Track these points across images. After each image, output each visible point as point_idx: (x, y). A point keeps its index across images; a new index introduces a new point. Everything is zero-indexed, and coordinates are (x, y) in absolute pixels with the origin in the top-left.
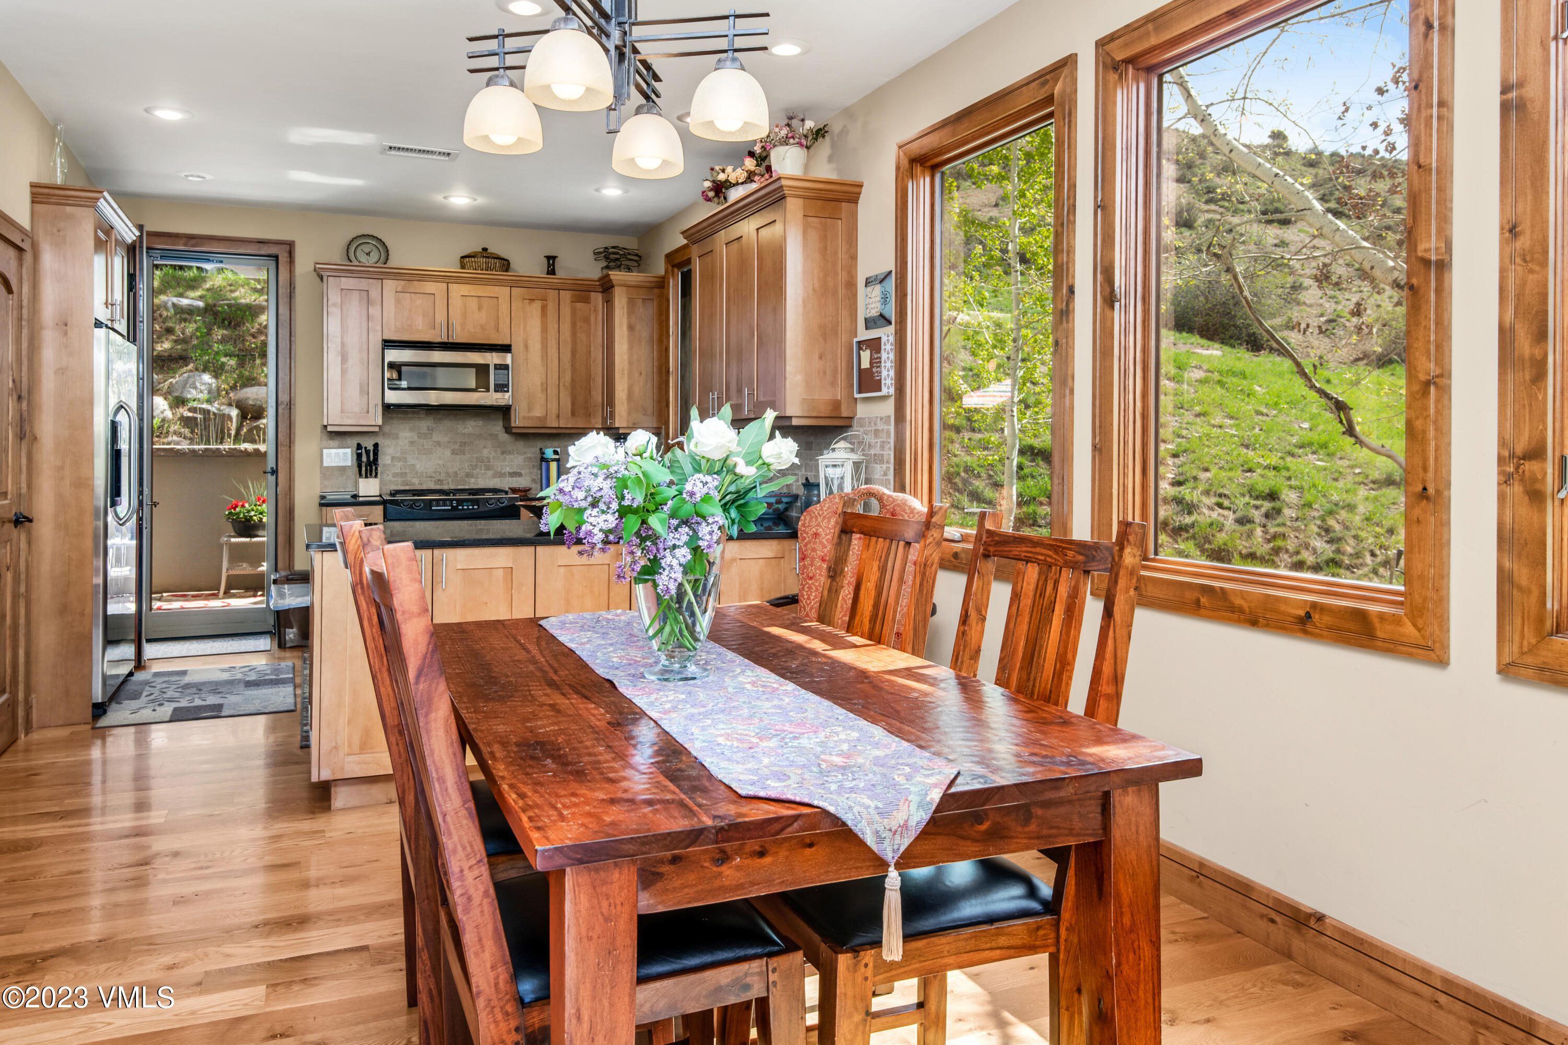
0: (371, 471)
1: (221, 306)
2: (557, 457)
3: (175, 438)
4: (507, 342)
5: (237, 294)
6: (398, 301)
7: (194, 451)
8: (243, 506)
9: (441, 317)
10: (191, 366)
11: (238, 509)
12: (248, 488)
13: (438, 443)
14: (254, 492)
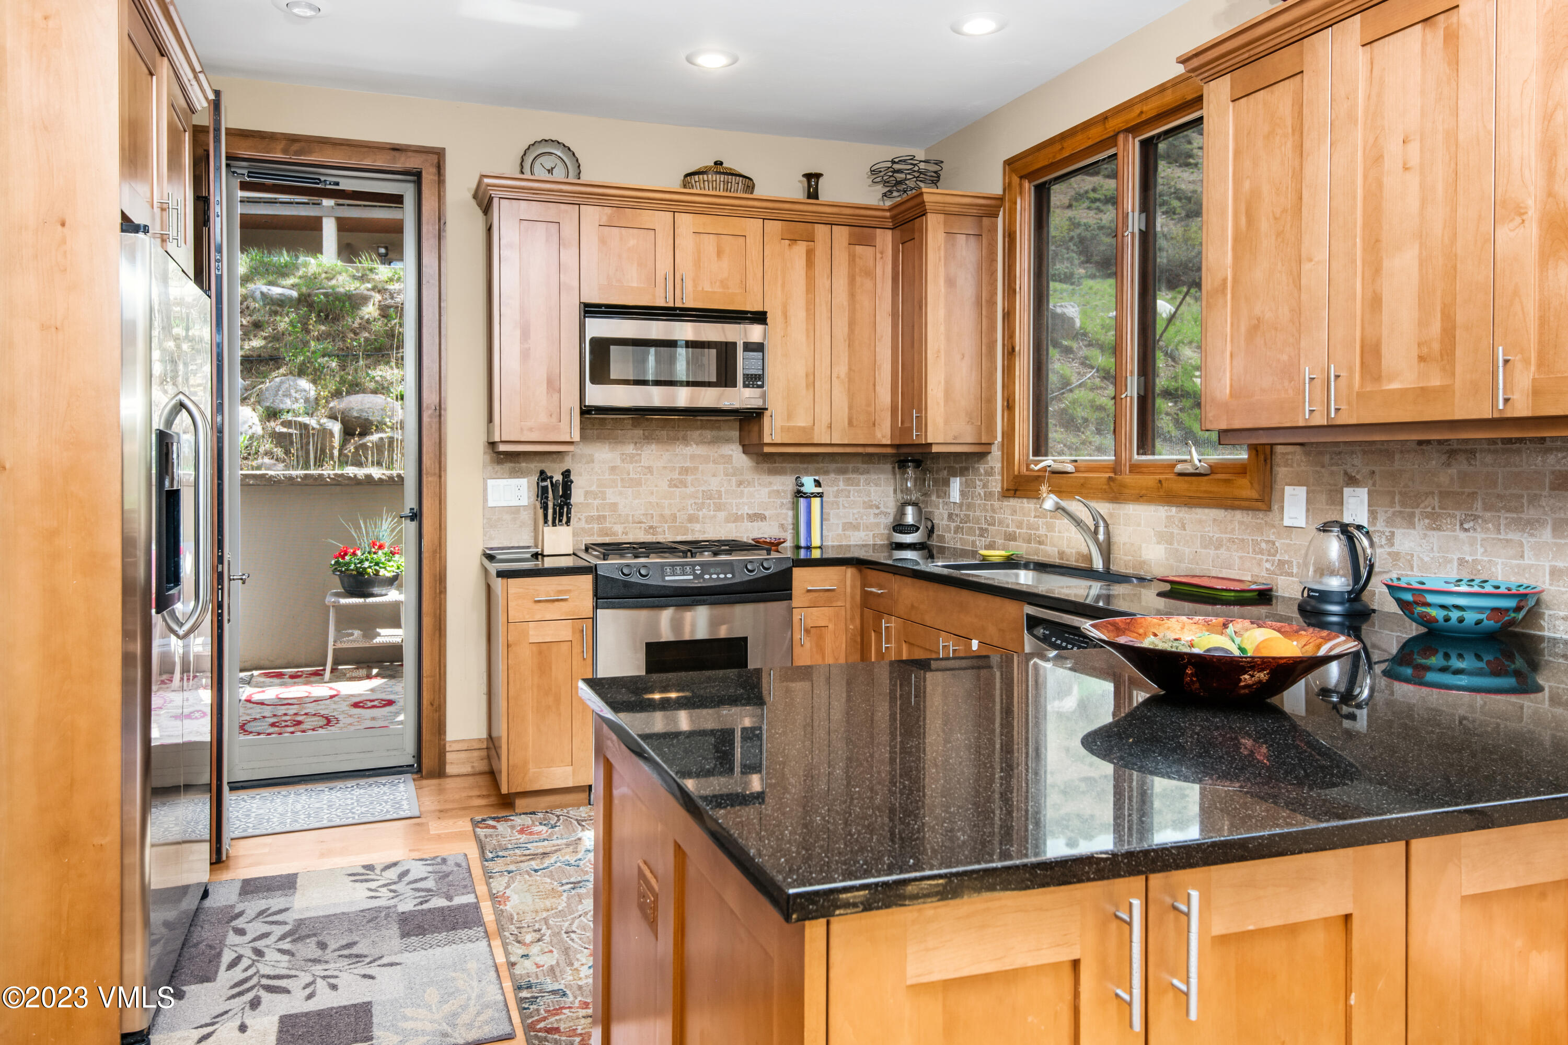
0: (561, 515)
1: (316, 295)
2: (819, 490)
3: (266, 460)
4: (757, 308)
5: (334, 282)
6: (603, 241)
7: (291, 478)
8: (354, 554)
9: (664, 266)
10: (282, 370)
11: (347, 558)
12: (360, 528)
13: (650, 469)
14: (367, 533)
